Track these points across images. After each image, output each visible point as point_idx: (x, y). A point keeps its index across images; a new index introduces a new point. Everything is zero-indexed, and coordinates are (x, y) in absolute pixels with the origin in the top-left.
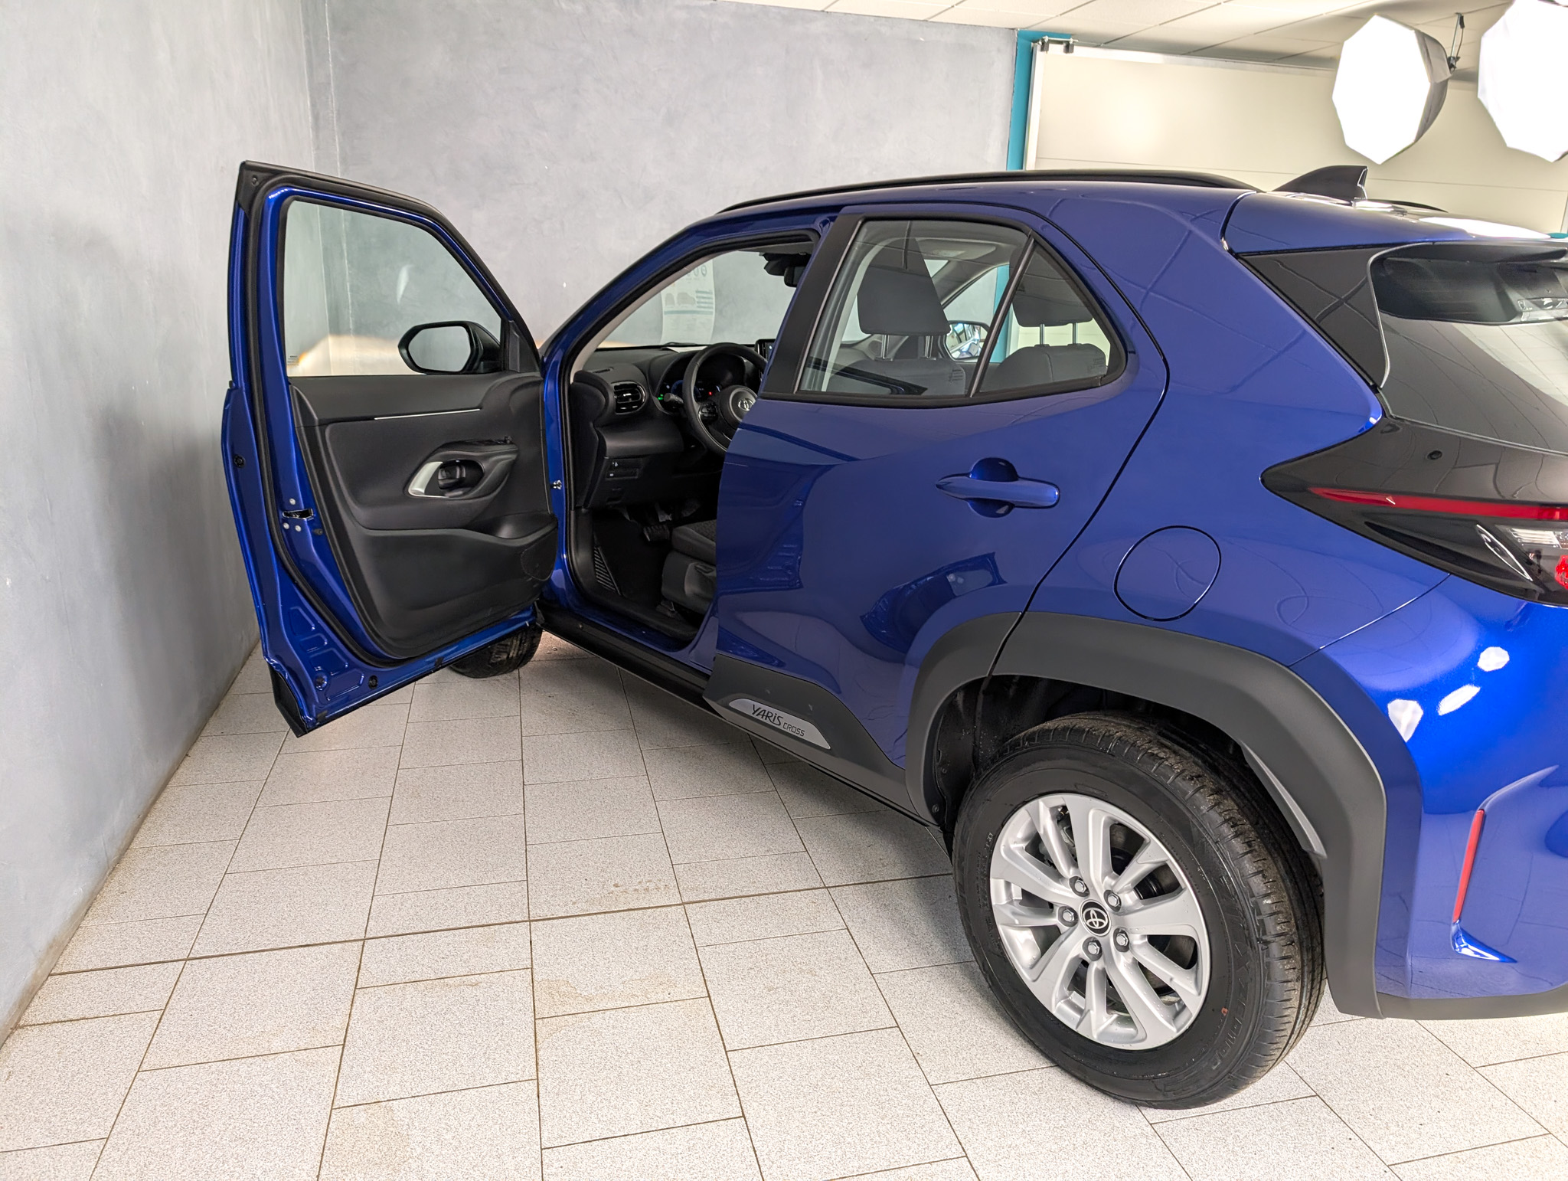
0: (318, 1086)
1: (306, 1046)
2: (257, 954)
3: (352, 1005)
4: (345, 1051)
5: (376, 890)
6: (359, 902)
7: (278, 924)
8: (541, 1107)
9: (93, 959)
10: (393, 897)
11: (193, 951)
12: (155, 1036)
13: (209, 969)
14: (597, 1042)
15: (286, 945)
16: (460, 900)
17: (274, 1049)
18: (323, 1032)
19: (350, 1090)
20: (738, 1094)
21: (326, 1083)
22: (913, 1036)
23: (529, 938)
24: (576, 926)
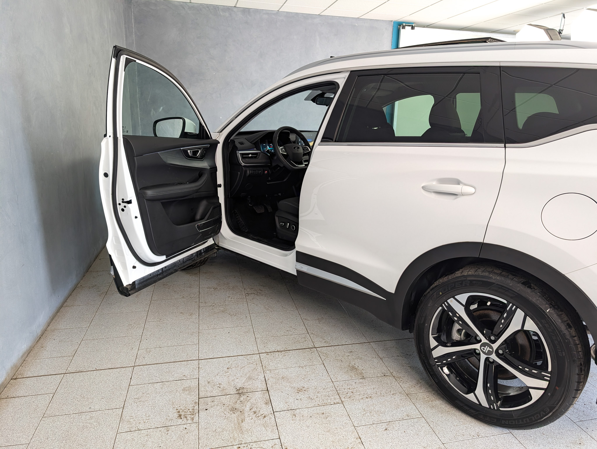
0: (112, 424)
1: (109, 408)
2: (92, 372)
3: (127, 392)
4: (124, 410)
5: (140, 347)
6: (133, 351)
7: (101, 360)
8: (199, 434)
9: (29, 373)
10: (146, 350)
11: (67, 370)
12: (50, 403)
13: (73, 377)
14: (222, 408)
15: (103, 368)
16: (172, 351)
17: (96, 409)
18: (115, 403)
19: (125, 426)
20: (278, 429)
21: (115, 423)
22: (348, 406)
23: (198, 366)
24: (217, 362)
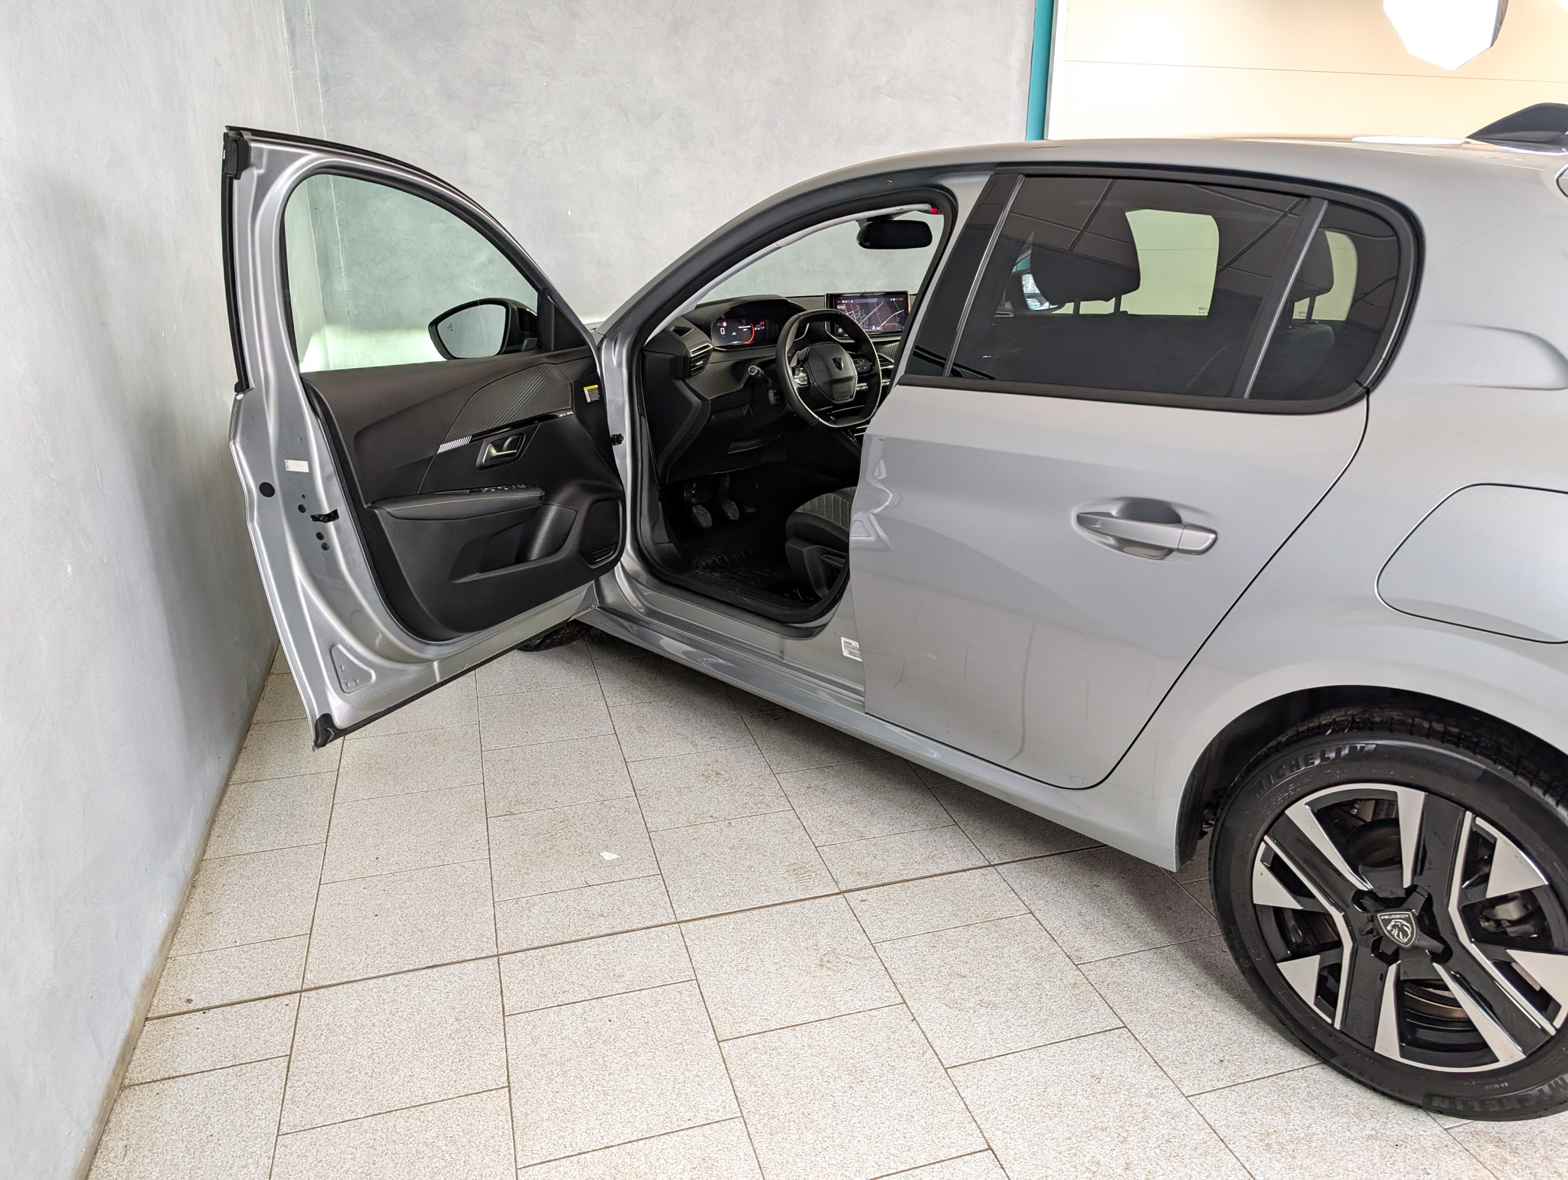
0: (492, 1141)
1: (467, 1091)
2: (381, 980)
3: (505, 1037)
4: (513, 1095)
5: (496, 895)
6: (480, 911)
7: (396, 942)
8: (757, 1151)
9: (193, 997)
10: (517, 903)
11: (305, 981)
12: (288, 1089)
13: (330, 1001)
14: (797, 1067)
15: (411, 968)
16: (593, 902)
17: (430, 1096)
18: (481, 1072)
19: (532, 1143)
20: (975, 1121)
21: (502, 1136)
22: (1145, 1036)
23: (683, 943)
24: (731, 927)
